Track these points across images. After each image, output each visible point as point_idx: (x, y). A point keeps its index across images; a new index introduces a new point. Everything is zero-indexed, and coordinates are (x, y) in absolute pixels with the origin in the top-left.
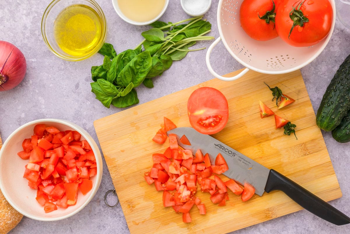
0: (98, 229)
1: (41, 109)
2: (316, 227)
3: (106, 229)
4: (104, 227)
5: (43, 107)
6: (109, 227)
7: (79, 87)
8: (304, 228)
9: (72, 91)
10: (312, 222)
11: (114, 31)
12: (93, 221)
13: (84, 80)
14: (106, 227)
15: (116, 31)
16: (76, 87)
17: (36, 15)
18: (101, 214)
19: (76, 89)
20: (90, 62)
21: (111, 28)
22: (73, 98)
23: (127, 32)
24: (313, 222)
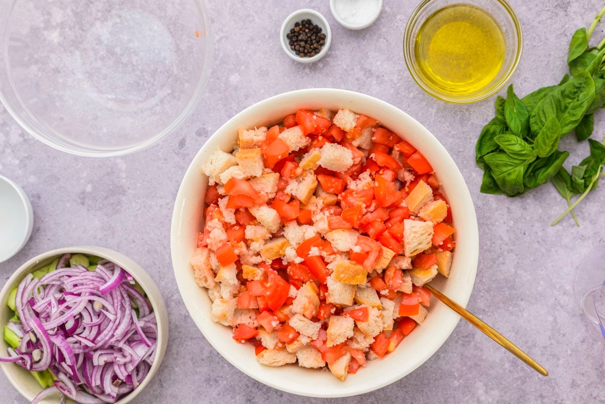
0: (206, 385)
1: (119, 180)
2: (575, 400)
3: (219, 386)
4: (216, 381)
5: (124, 175)
6: (225, 382)
7: (185, 145)
8: (555, 400)
9: (174, 151)
10: (568, 390)
11: (248, 53)
12: (198, 370)
13: (194, 134)
14: (220, 382)
15: (252, 55)
16: (180, 145)
17: (118, 20)
18: (213, 359)
19: (181, 149)
20: (206, 104)
21: (244, 48)
22: (175, 163)
23: (270, 56)
24: (570, 390)
